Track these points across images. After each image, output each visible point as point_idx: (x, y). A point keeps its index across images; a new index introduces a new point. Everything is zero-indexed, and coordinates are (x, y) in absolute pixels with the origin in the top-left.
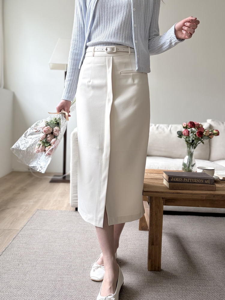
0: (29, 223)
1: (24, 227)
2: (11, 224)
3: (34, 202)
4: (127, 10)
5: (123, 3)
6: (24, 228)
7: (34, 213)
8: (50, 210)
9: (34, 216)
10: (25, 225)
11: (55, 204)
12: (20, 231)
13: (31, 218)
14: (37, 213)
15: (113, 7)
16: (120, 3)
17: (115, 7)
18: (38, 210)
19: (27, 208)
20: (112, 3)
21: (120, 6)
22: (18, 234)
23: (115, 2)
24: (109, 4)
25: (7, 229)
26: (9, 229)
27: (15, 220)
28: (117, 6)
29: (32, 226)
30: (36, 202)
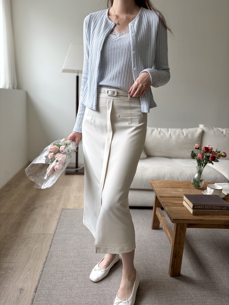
0: (58, 226)
1: (56, 231)
2: (43, 227)
3: (57, 199)
4: (128, 52)
5: (124, 45)
6: (56, 233)
7: (61, 213)
8: (73, 209)
9: (61, 216)
10: (56, 228)
11: (75, 201)
12: (54, 236)
13: (59, 219)
14: (63, 213)
15: (114, 49)
16: (121, 45)
17: (116, 49)
18: (63, 209)
19: (53, 206)
20: (113, 45)
21: (121, 48)
22: (53, 239)
23: (116, 43)
24: (110, 46)
25: (41, 233)
26: (43, 233)
27: (46, 222)
28: (118, 48)
29: (62, 229)
30: (59, 199)
